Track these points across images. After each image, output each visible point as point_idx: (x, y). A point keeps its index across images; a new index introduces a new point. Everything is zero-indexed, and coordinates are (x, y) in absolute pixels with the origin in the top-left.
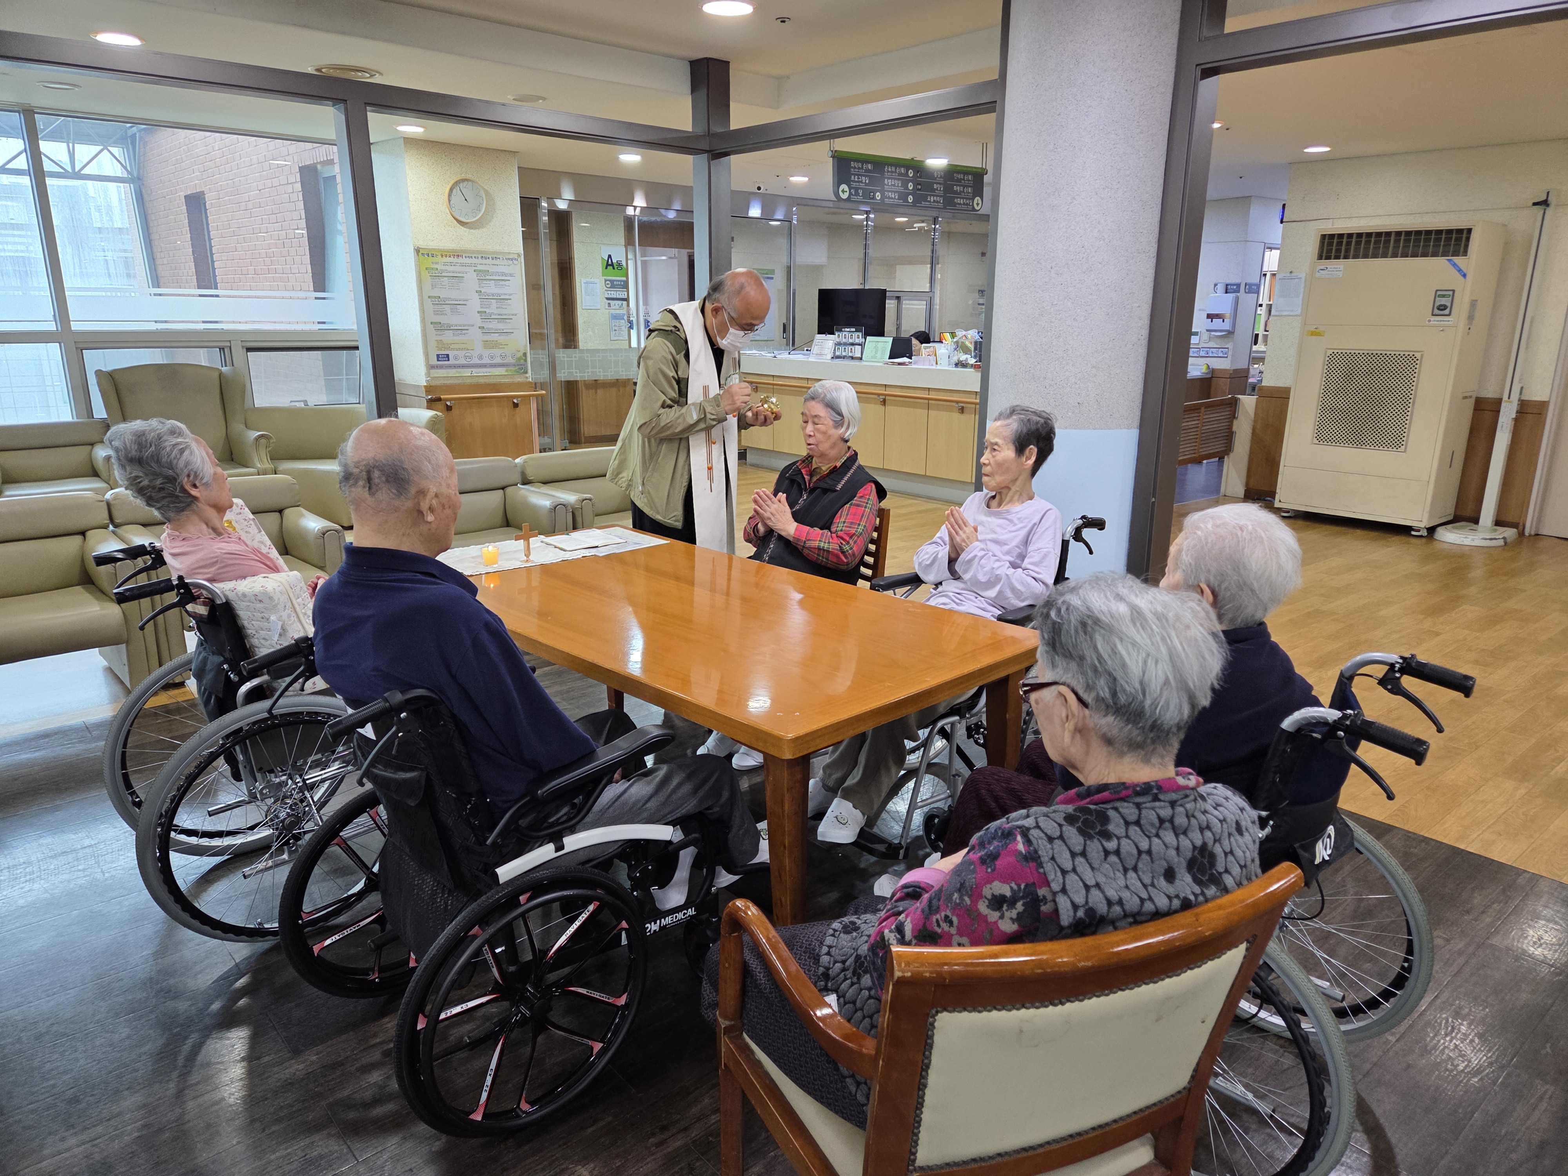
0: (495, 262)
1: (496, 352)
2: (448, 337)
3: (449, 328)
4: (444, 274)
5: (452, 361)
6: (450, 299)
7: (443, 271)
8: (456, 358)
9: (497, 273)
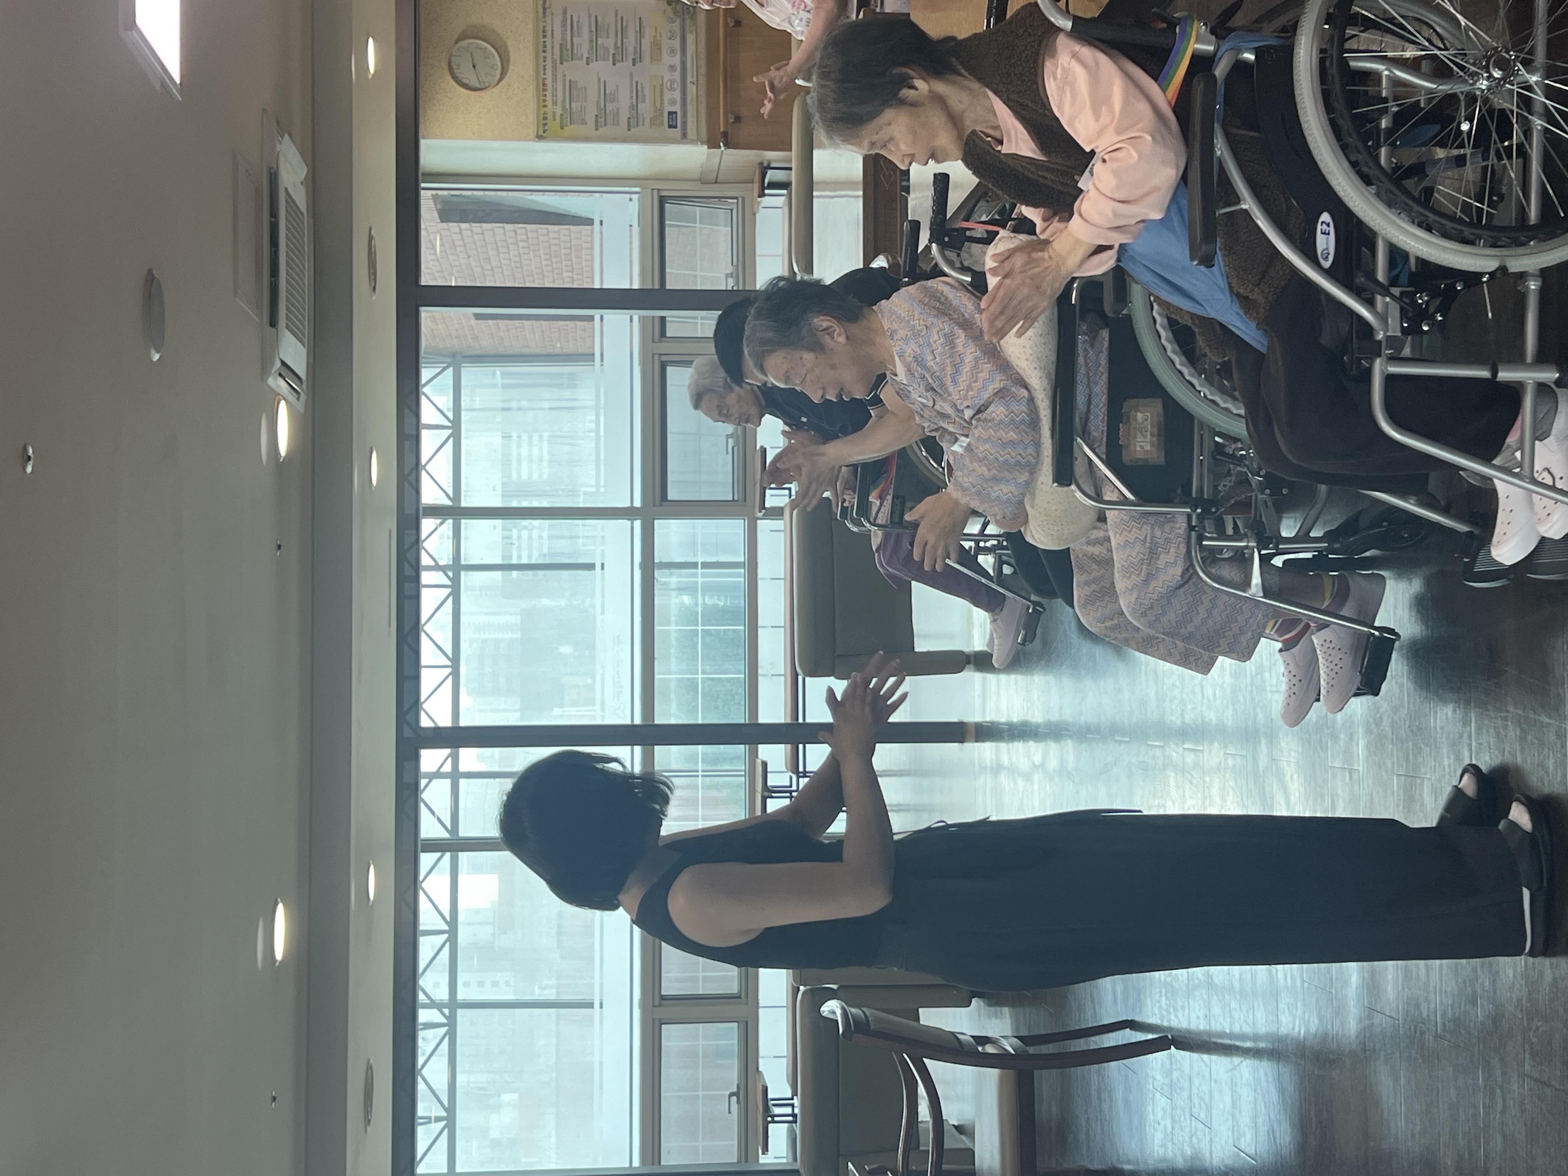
0: (549, 34)
1: (666, 44)
2: (646, 109)
3: (634, 107)
4: (568, 107)
5: (677, 108)
6: (598, 102)
7: (564, 107)
8: (673, 102)
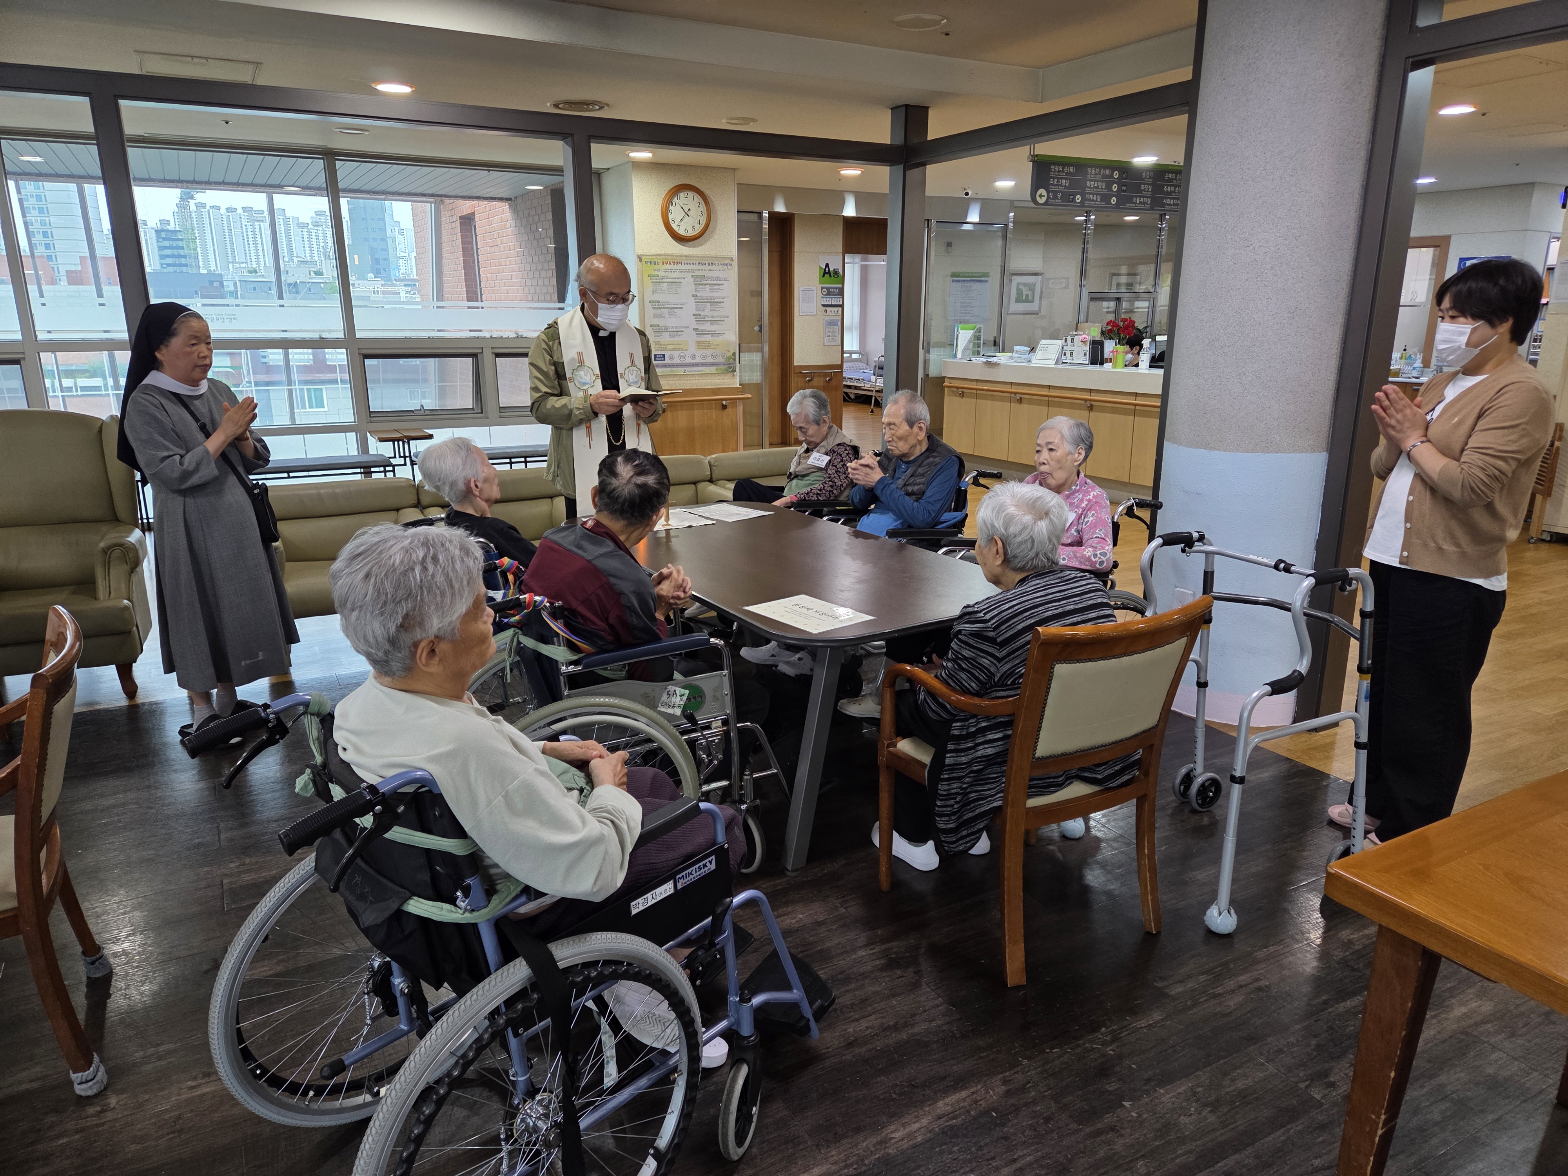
0: (710, 267)
1: (708, 352)
2: (665, 338)
3: (666, 329)
4: (664, 280)
5: (667, 361)
6: (668, 303)
7: (663, 277)
8: (671, 358)
9: (712, 278)
